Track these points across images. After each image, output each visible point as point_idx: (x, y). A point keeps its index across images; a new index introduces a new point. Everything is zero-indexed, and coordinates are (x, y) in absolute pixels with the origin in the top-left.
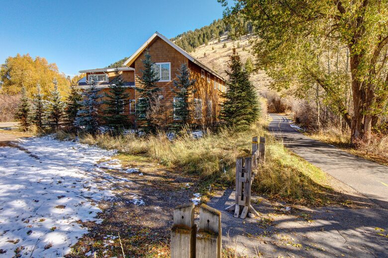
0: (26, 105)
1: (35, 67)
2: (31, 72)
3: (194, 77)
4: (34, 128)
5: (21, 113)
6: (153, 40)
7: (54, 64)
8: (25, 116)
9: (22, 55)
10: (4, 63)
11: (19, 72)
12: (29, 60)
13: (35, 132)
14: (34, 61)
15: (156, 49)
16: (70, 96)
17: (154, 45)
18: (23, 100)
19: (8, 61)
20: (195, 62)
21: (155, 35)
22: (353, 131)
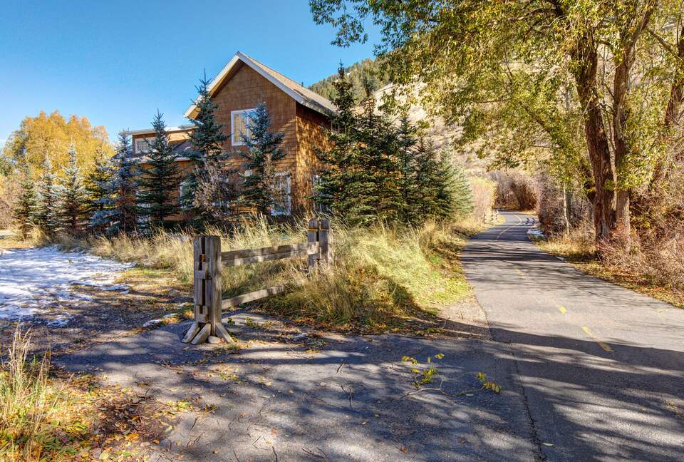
0: (30, 196)
1: (68, 134)
2: (60, 142)
3: (310, 134)
4: (36, 233)
5: (21, 208)
6: (233, 68)
7: (102, 128)
8: (26, 213)
9: (48, 114)
10: (19, 129)
11: (41, 143)
12: (58, 122)
13: (36, 241)
14: (67, 123)
15: (240, 83)
16: (91, 175)
17: (237, 78)
18: (26, 187)
19: (24, 124)
20: (307, 105)
21: (236, 58)
22: (599, 227)
